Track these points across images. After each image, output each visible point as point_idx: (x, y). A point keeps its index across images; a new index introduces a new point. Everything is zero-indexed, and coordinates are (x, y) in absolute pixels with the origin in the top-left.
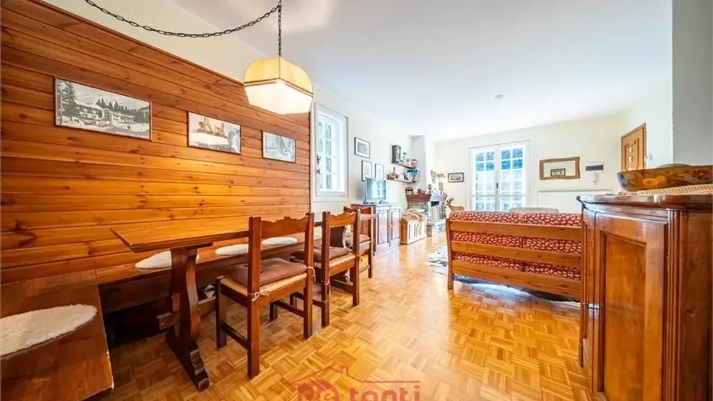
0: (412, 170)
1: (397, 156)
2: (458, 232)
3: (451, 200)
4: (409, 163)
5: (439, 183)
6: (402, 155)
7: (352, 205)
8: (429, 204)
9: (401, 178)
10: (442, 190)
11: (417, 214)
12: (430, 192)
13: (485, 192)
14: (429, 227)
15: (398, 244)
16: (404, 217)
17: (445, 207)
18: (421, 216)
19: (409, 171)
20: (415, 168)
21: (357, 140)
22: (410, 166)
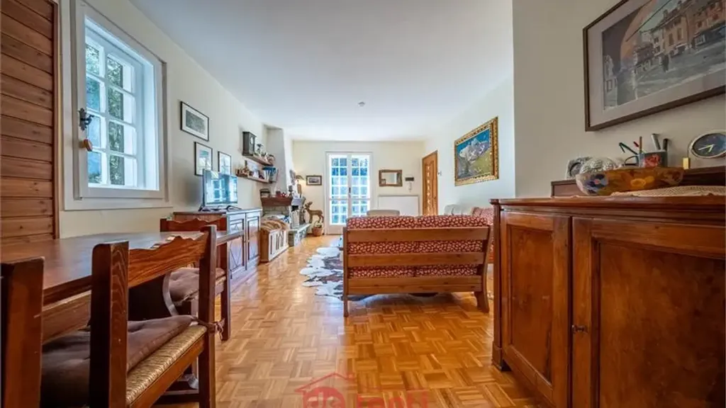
0: (267, 166)
1: (251, 147)
2: (355, 243)
3: (310, 204)
4: (266, 158)
5: (298, 185)
6: (256, 148)
7: (176, 214)
8: (290, 208)
9: (256, 175)
10: (301, 193)
11: (278, 221)
12: (290, 194)
13: (340, 196)
14: (291, 235)
15: (256, 263)
16: (264, 227)
17: (304, 212)
18: (282, 223)
19: (264, 169)
20: (272, 165)
21: (185, 108)
22: (267, 161)
